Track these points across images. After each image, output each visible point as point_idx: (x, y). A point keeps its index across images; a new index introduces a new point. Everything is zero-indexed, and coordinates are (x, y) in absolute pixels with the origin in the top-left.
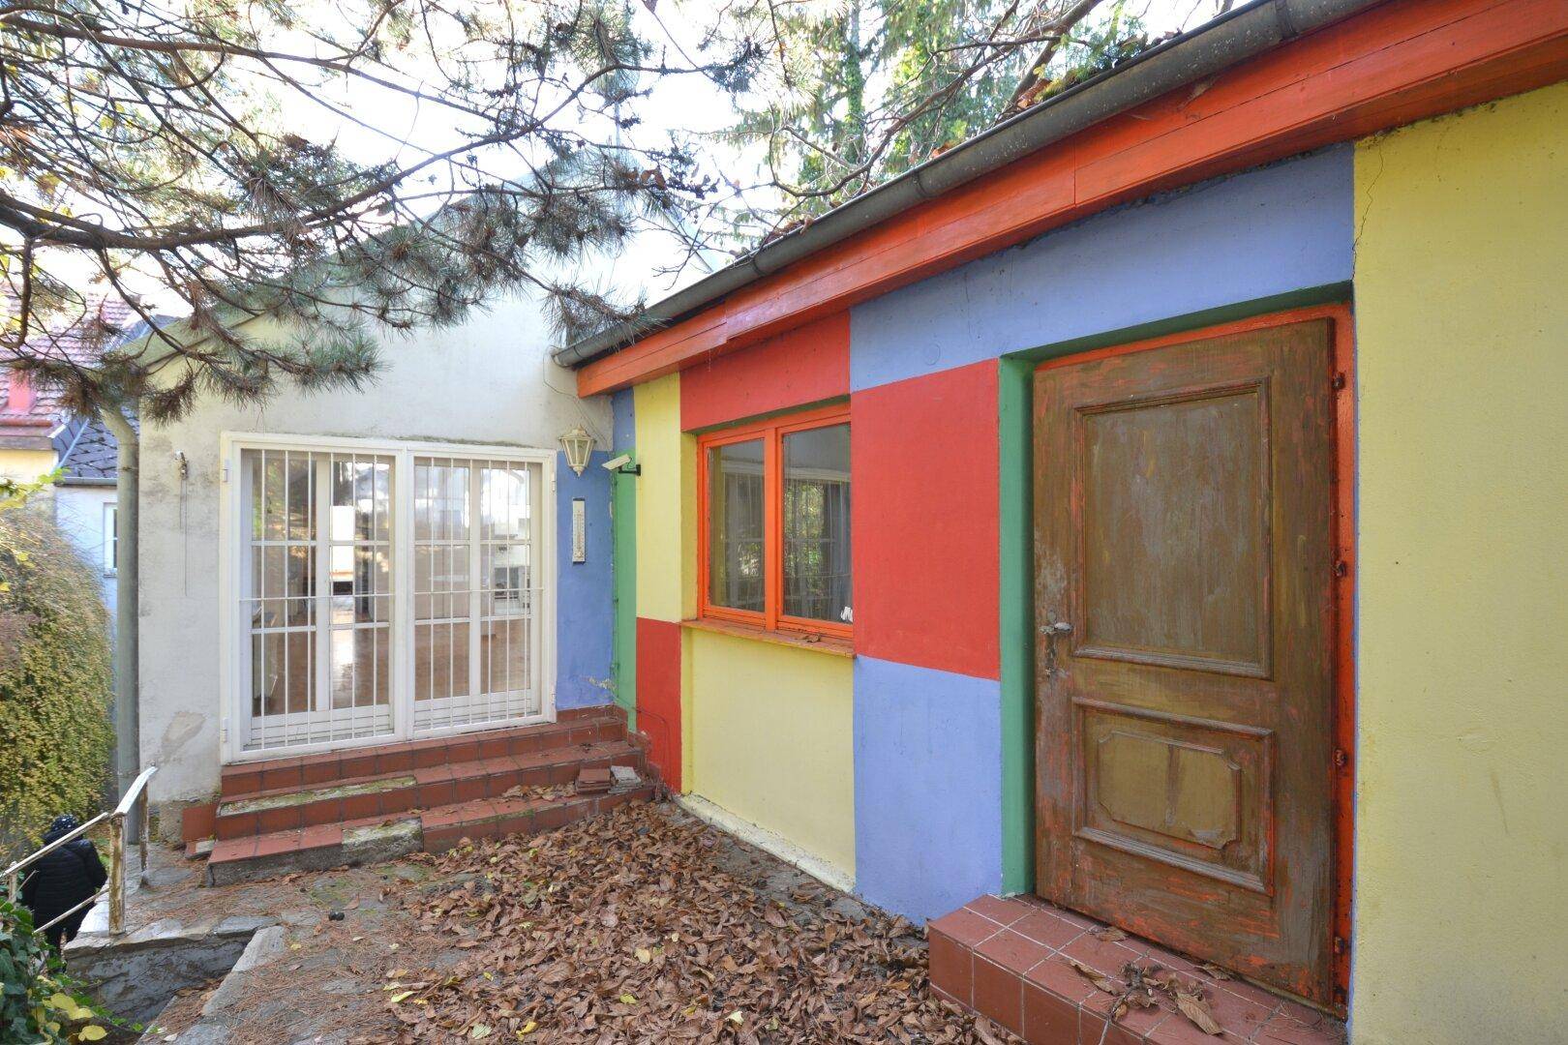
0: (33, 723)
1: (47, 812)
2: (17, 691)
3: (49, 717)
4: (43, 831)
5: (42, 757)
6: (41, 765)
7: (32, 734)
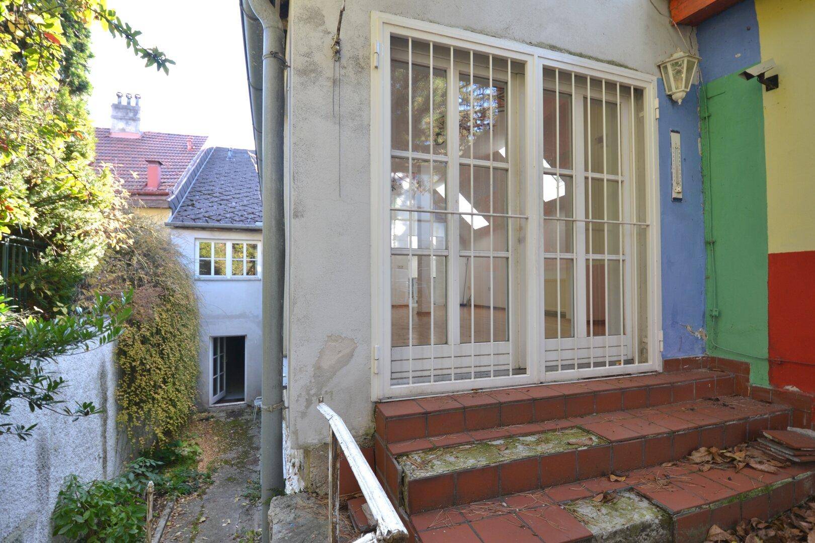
0: (160, 360)
1: (166, 417)
2: (151, 339)
3: (169, 357)
4: (164, 430)
5: (165, 382)
6: (164, 387)
7: (159, 367)
